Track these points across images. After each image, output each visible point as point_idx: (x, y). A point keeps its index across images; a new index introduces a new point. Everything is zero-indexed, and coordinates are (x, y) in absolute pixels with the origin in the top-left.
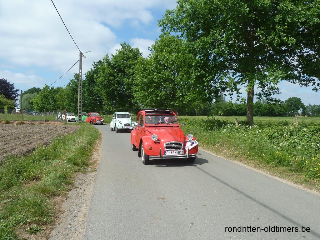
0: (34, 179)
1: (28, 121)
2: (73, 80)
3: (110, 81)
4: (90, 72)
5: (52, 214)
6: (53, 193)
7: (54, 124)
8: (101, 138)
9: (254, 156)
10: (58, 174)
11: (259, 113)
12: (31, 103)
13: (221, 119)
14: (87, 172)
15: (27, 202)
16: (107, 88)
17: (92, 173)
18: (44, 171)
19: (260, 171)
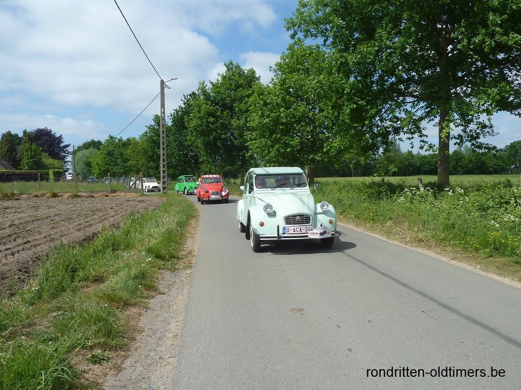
0: (96, 280)
1: (85, 192)
2: (152, 126)
3: (210, 125)
4: (178, 112)
5: (125, 333)
6: (125, 302)
7: (125, 195)
8: (198, 216)
9: (452, 239)
10: (133, 272)
11: (459, 169)
12: (88, 165)
13: (394, 180)
14: (178, 269)
15: (86, 316)
16: (205, 135)
17: (184, 270)
18: (112, 269)
19: (464, 265)
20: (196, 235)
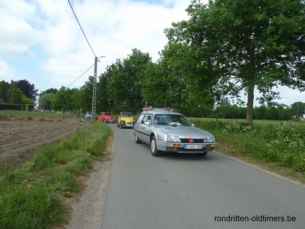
0: (62, 163)
1: (48, 118)
2: (88, 82)
3: (122, 84)
4: (103, 75)
6: (78, 173)
7: (71, 121)
8: (113, 135)
9: (249, 153)
11: (264, 116)
14: (102, 161)
16: (119, 89)
17: (107, 161)
19: (253, 166)
20: (112, 144)
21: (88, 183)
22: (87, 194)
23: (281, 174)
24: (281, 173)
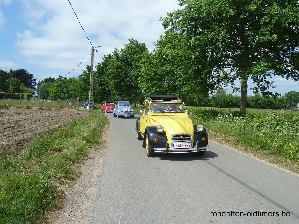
0: (58, 151)
1: (46, 107)
2: (85, 71)
3: (118, 73)
4: (100, 64)
6: (73, 161)
7: (68, 110)
8: (109, 123)
9: (241, 141)
12: (47, 92)
13: (217, 109)
14: (98, 149)
16: (115, 79)
17: (102, 149)
18: (65, 146)
19: (245, 154)
20: (108, 133)
21: (82, 170)
22: (81, 181)
23: (271, 162)
24: (270, 160)
